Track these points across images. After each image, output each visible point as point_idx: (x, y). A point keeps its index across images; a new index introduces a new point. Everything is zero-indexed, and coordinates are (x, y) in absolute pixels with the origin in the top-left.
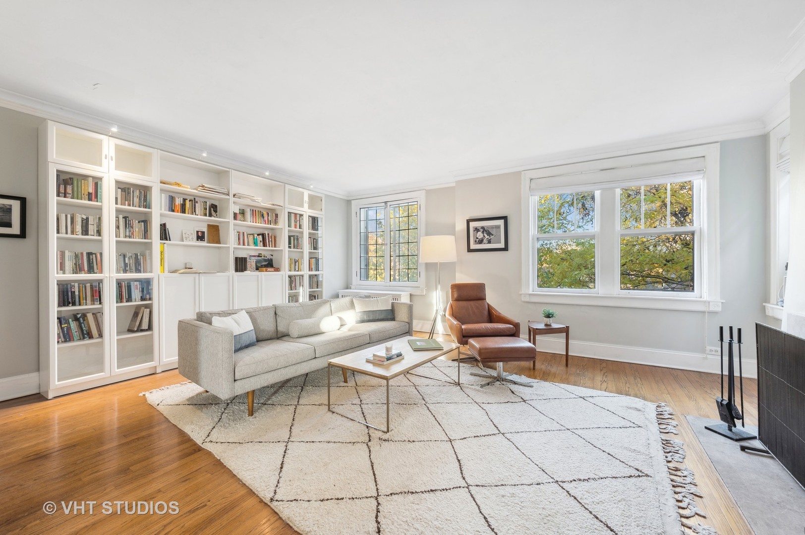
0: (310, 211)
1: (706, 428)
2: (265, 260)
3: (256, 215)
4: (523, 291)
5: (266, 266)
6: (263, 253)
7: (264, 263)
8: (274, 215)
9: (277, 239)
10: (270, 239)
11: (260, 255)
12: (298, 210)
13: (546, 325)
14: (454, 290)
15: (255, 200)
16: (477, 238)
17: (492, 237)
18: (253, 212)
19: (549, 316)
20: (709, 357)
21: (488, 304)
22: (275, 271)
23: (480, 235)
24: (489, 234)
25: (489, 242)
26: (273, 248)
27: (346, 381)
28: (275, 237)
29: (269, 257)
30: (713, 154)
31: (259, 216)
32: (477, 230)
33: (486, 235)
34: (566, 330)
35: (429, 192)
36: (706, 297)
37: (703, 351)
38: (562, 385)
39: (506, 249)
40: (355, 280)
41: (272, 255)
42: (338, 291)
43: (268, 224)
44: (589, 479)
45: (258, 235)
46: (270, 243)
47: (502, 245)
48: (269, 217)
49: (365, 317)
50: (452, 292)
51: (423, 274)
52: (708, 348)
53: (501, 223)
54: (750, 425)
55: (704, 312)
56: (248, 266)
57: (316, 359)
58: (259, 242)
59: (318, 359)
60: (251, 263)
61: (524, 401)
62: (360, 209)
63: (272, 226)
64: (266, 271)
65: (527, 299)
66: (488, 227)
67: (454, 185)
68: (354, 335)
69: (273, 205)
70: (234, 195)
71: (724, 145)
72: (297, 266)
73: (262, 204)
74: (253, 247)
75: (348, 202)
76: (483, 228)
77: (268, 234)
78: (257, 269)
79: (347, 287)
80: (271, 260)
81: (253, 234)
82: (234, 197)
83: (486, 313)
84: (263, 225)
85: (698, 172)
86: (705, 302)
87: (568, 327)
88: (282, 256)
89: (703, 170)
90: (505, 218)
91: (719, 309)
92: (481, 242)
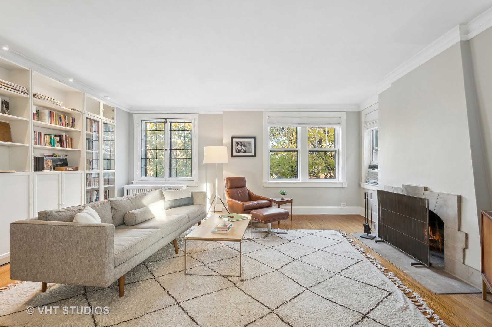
0: (105, 118)
1: (361, 237)
2: (60, 160)
3: (53, 117)
4: (264, 181)
5: (61, 166)
6: (58, 153)
7: (59, 163)
8: (71, 119)
9: (74, 141)
10: (67, 141)
11: (55, 155)
12: (94, 117)
13: (282, 199)
14: (228, 182)
15: (56, 102)
16: (237, 149)
17: (246, 148)
18: (51, 114)
19: (283, 194)
20: (343, 207)
21: (248, 190)
22: (73, 170)
23: (239, 147)
24: (245, 146)
25: (245, 152)
26: (70, 149)
27: (177, 253)
28: (71, 139)
29: (63, 157)
30: (343, 116)
31: (57, 118)
32: (237, 144)
33: (243, 147)
34: (291, 201)
35: (200, 115)
36: (341, 181)
37: (340, 205)
38: (299, 230)
39: (254, 156)
40: (136, 177)
41: (67, 156)
42: (122, 186)
43: (65, 126)
44: (346, 268)
45: (55, 136)
46: (68, 144)
47: (252, 154)
48: (67, 121)
49: (174, 204)
50: (227, 183)
51: (197, 172)
52: (342, 203)
53: (252, 140)
54: (375, 233)
55: (340, 188)
56: (45, 165)
57: (163, 238)
58: (56, 143)
59: (164, 238)
60: (48, 162)
61: (290, 241)
62: (141, 121)
63: (69, 128)
64: (66, 170)
65: (266, 186)
66: (244, 142)
67: (222, 113)
68: (180, 217)
69: (73, 109)
70: (34, 95)
71: (347, 113)
72: (91, 166)
73: (62, 107)
74: (49, 147)
75: (130, 115)
76: (241, 142)
77: (66, 136)
78: (54, 168)
79: (129, 183)
80: (66, 160)
81: (50, 135)
82: (34, 97)
83: (247, 194)
84: (60, 127)
85: (338, 124)
86: (341, 183)
87: (292, 199)
88: (80, 156)
89: (340, 124)
90: (254, 138)
91: (346, 186)
92: (239, 151)
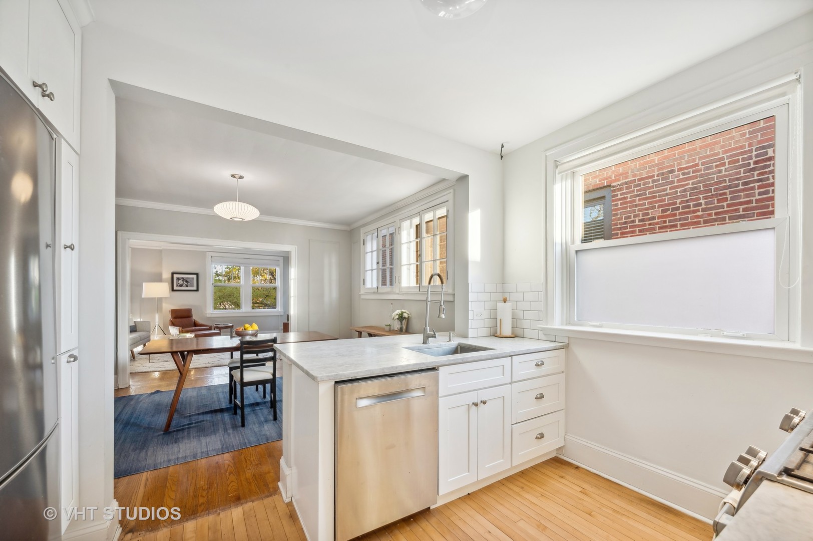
4: (208, 313)
14: (172, 313)
16: (179, 284)
17: (189, 284)
21: (194, 318)
23: (180, 282)
24: (187, 282)
25: (187, 286)
32: (178, 279)
33: (184, 282)
36: (279, 311)
39: (197, 290)
47: (195, 288)
53: (195, 276)
55: (279, 316)
65: (210, 316)
76: (182, 278)
89: (278, 265)
90: (197, 274)
91: (283, 314)
92: (181, 286)
